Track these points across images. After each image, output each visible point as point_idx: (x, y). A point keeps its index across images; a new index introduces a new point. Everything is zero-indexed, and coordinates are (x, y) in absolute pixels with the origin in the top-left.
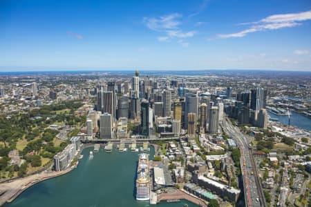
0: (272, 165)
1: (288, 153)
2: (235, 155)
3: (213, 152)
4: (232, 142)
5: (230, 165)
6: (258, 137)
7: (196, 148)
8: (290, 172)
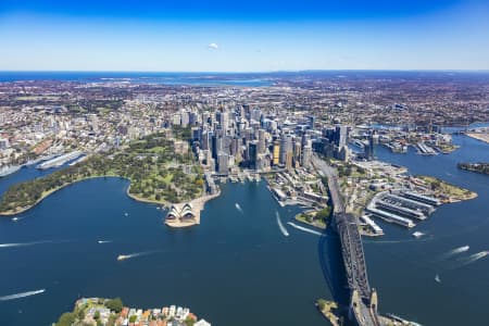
0: (348, 186)
1: (360, 179)
2: (325, 181)
3: (309, 179)
4: (321, 173)
5: (321, 185)
6: (340, 169)
7: (296, 177)
8: (359, 189)
